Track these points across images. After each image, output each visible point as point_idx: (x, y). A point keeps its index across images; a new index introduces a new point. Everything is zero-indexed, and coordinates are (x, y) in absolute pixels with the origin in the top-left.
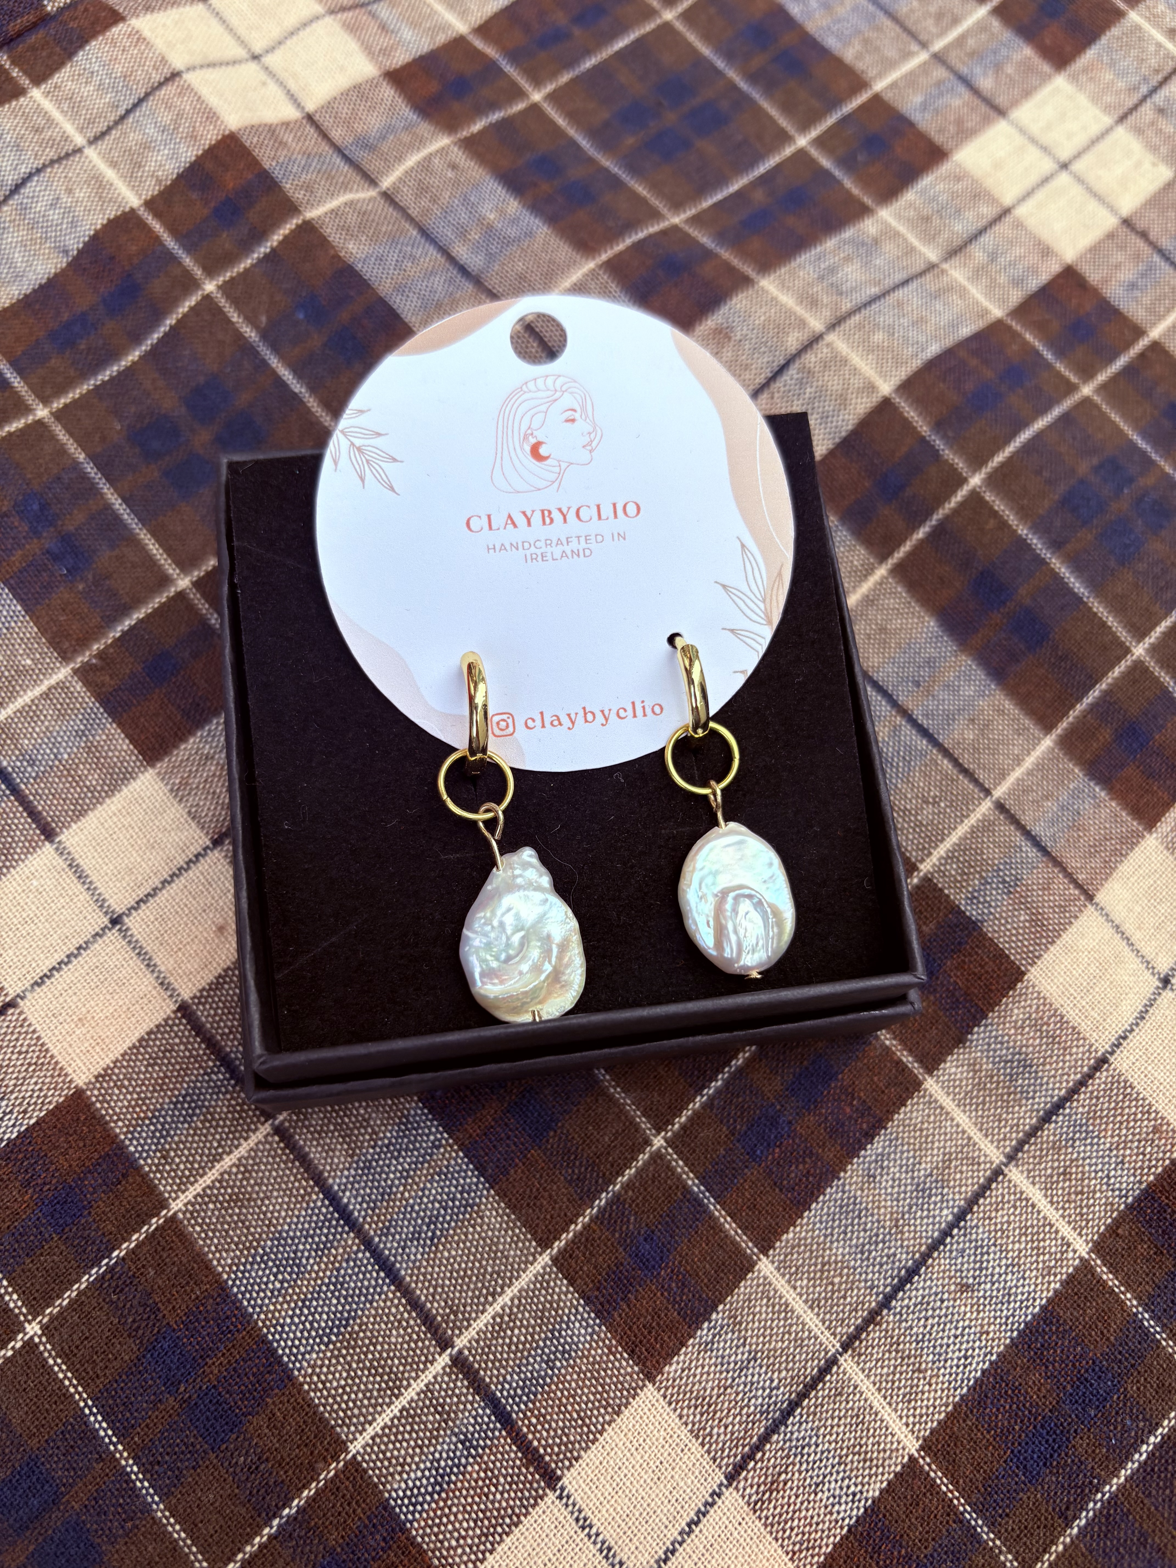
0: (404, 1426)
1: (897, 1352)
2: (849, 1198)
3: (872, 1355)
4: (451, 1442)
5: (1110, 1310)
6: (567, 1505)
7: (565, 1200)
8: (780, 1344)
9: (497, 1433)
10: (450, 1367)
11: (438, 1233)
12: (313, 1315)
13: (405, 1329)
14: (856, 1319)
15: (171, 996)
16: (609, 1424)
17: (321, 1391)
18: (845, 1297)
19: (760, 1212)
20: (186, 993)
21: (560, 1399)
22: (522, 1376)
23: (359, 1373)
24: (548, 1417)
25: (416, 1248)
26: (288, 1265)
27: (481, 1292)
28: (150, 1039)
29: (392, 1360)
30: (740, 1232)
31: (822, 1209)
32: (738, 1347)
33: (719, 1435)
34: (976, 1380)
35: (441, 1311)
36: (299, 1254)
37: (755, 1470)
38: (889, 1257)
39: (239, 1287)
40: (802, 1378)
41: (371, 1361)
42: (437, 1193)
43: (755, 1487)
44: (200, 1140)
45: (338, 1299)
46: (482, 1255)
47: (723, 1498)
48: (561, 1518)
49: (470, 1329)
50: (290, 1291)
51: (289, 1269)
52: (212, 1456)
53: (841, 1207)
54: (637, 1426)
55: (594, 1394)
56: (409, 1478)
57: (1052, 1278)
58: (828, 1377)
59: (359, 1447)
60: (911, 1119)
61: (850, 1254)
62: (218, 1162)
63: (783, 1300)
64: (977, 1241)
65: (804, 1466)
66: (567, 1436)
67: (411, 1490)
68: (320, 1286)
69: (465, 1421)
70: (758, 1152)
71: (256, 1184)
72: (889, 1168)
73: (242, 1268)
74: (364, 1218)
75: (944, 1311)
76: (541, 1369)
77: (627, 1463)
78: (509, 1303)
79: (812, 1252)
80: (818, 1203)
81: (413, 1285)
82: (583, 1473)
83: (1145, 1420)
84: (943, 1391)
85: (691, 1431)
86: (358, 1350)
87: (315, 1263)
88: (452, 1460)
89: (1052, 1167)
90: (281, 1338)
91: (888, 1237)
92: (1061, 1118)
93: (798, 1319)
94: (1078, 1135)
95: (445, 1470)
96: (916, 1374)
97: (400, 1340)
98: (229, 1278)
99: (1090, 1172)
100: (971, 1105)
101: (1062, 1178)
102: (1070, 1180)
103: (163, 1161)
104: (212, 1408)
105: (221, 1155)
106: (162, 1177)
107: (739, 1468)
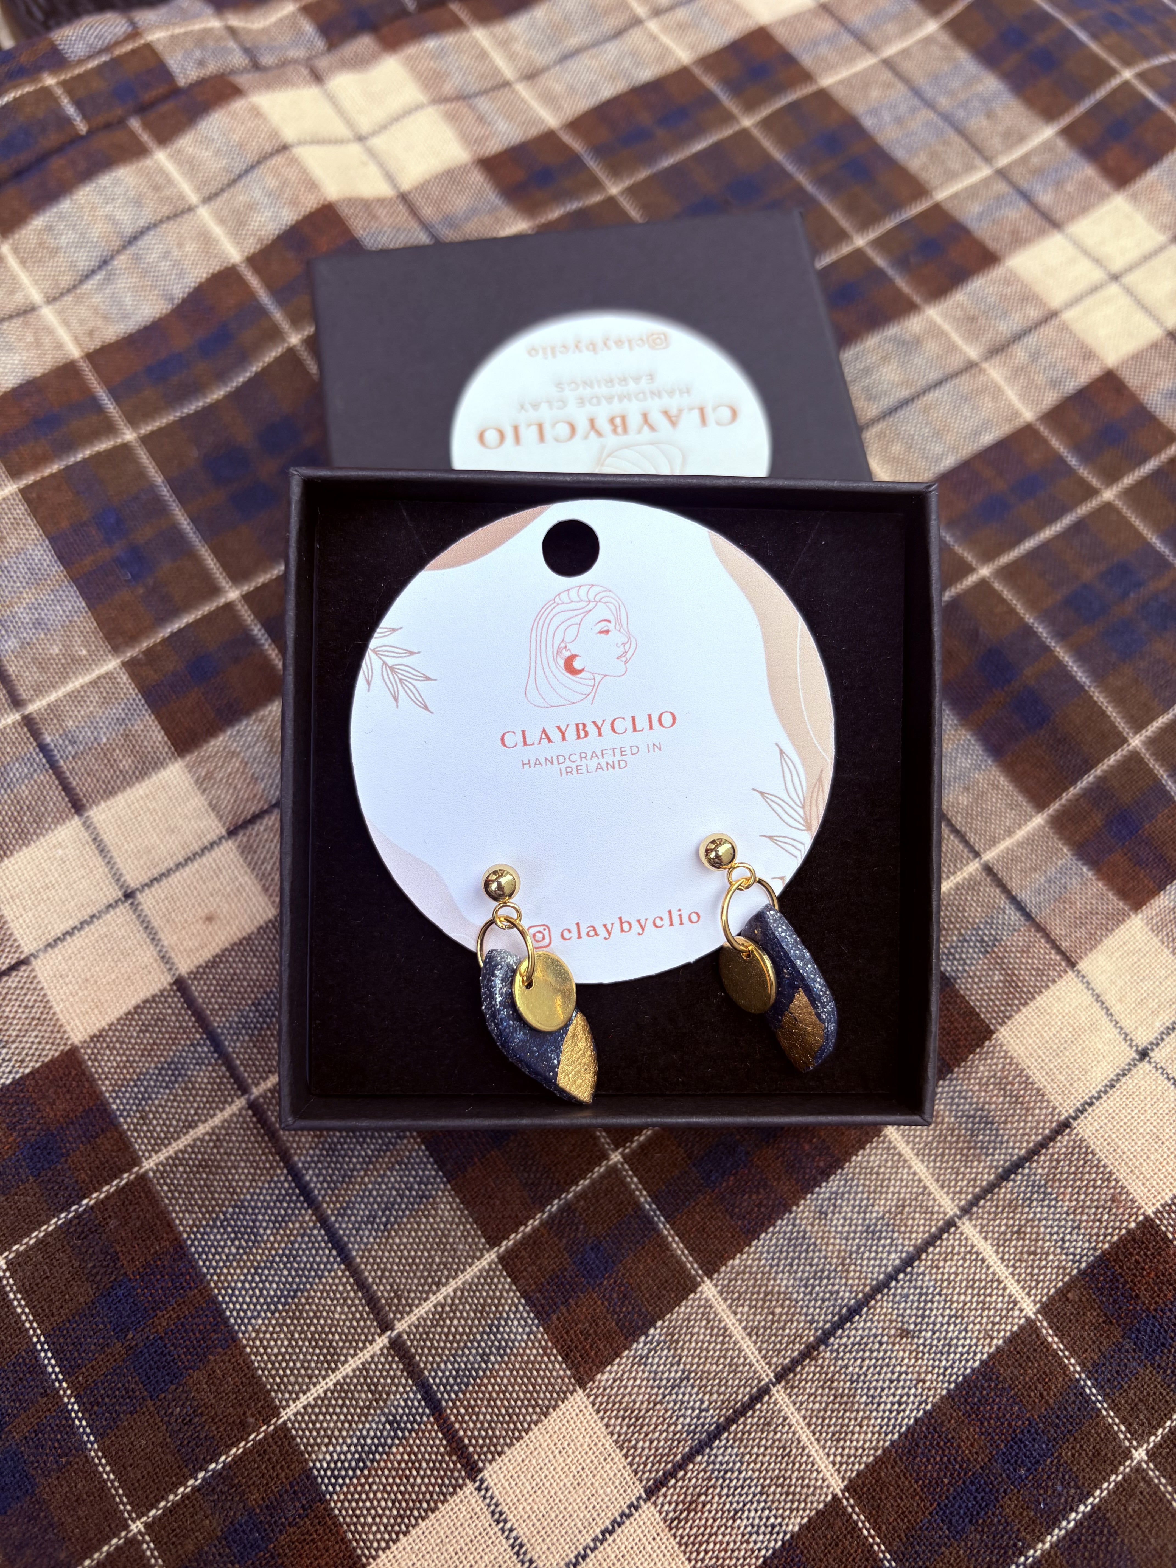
0: (336, 1400)
1: (830, 1389)
2: (799, 1232)
3: (805, 1389)
4: (380, 1421)
5: (1051, 1373)
6: (484, 1498)
7: (518, 1202)
8: (714, 1367)
9: (425, 1419)
10: (388, 1349)
11: (392, 1219)
12: (263, 1282)
13: (349, 1307)
14: (793, 1351)
15: (170, 969)
16: (536, 1424)
17: (261, 1355)
18: (784, 1329)
19: (709, 1236)
20: (184, 967)
21: (490, 1393)
22: (456, 1366)
23: (300, 1343)
24: (477, 1409)
25: (370, 1231)
26: (245, 1233)
27: (426, 1280)
28: (145, 1007)
29: (333, 1335)
30: (686, 1252)
31: (771, 1240)
32: (672, 1365)
33: (643, 1449)
34: (909, 1427)
35: (386, 1294)
36: (258, 1224)
37: (674, 1487)
38: (832, 1294)
39: (196, 1248)
40: (732, 1403)
41: (313, 1334)
42: (396, 1181)
43: (673, 1505)
44: (179, 1107)
45: (289, 1270)
46: (431, 1245)
47: (640, 1511)
48: (478, 1509)
49: (412, 1315)
50: (245, 1257)
51: (246, 1237)
52: (150, 1403)
53: (790, 1240)
54: (563, 1429)
55: (524, 1393)
56: (335, 1451)
57: (995, 1334)
58: (758, 1406)
59: (290, 1414)
60: (868, 1162)
61: (793, 1286)
62: (193, 1128)
63: (723, 1324)
64: (922, 1288)
65: (725, 1491)
66: (493, 1430)
67: (336, 1463)
68: (273, 1257)
69: (396, 1403)
70: (713, 1178)
71: (226, 1153)
72: (841, 1207)
73: (202, 1230)
74: (324, 1197)
75: (882, 1354)
76: (475, 1361)
77: (549, 1465)
78: (452, 1294)
79: (756, 1280)
80: (767, 1233)
81: (363, 1266)
82: (504, 1468)
83: (1077, 1487)
84: (873, 1434)
85: (616, 1442)
86: (302, 1321)
87: (272, 1234)
88: (379, 1439)
89: (1006, 1225)
90: (231, 1301)
91: (833, 1274)
92: (1019, 1177)
93: (735, 1344)
94: (1035, 1196)
95: (370, 1448)
96: (848, 1414)
97: (343, 1317)
98: (189, 1238)
99: (1045, 1234)
100: (930, 1155)
101: (1015, 1236)
102: (1024, 1239)
103: (142, 1122)
104: (156, 1358)
105: (196, 1123)
106: (139, 1136)
107: (660, 1484)
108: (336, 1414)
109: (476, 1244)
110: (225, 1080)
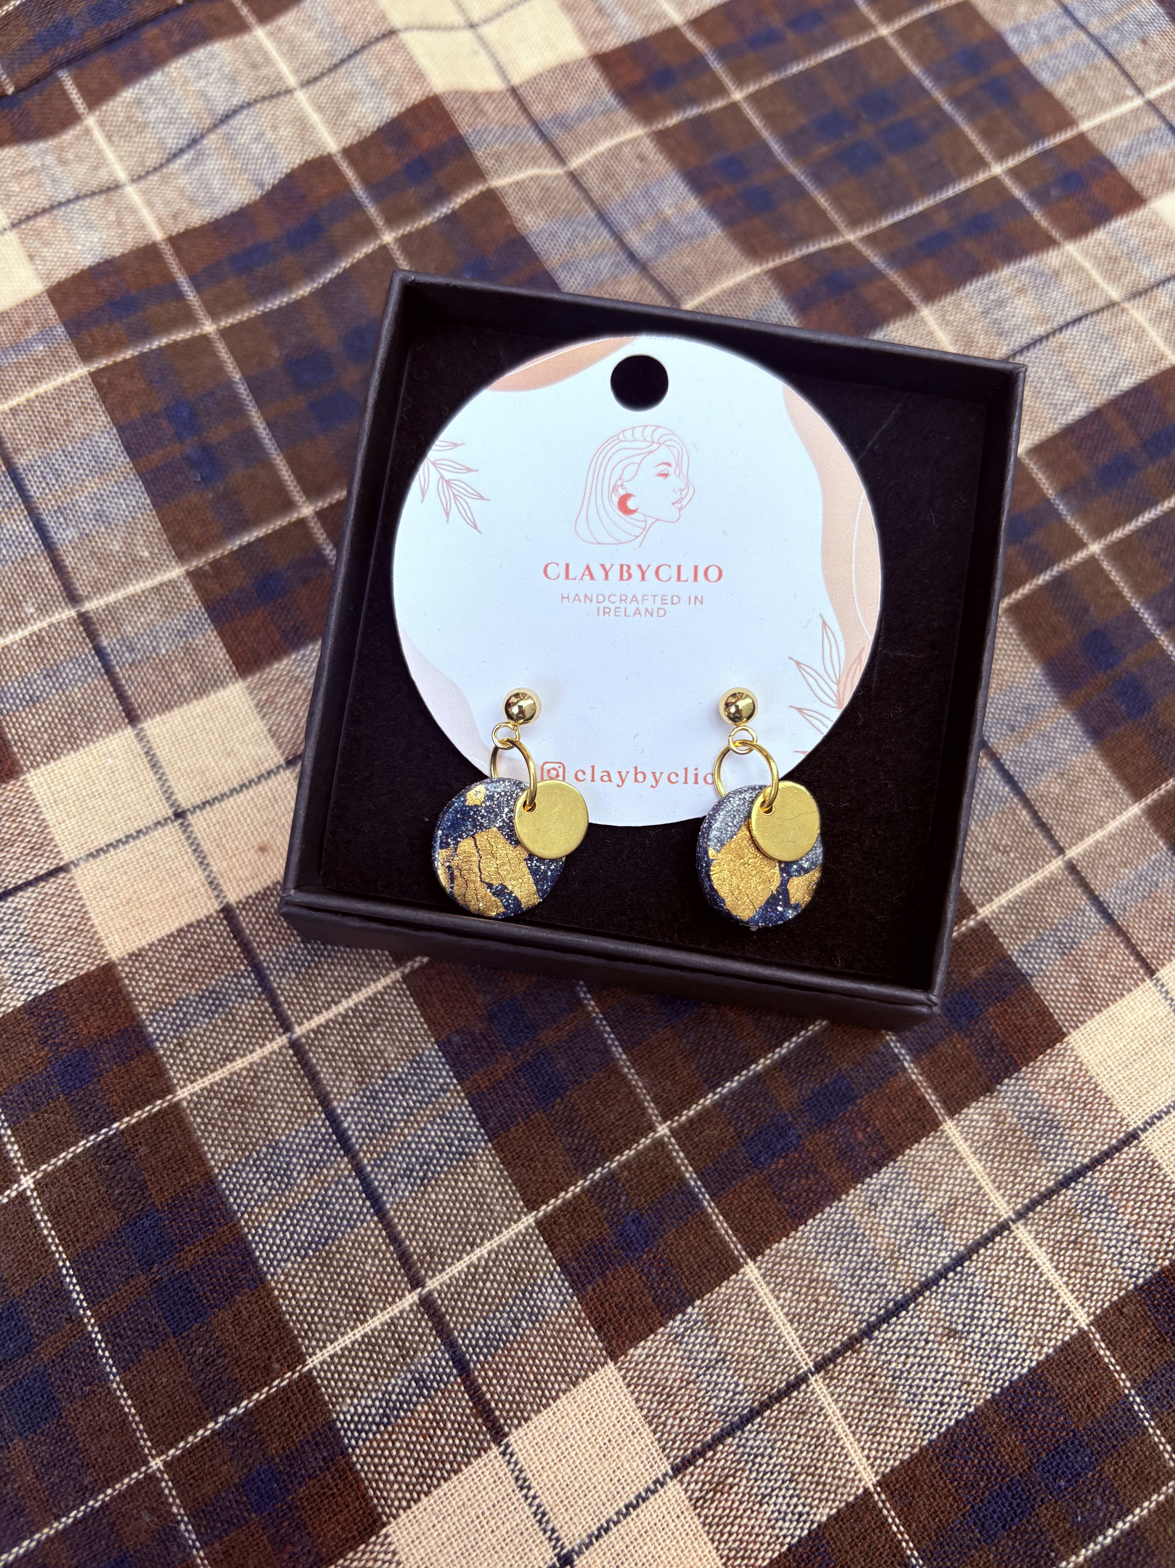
0: (363, 1353)
1: (871, 1383)
2: (847, 1221)
3: (844, 1381)
4: (406, 1377)
5: (1102, 1387)
6: (509, 1463)
7: (560, 1167)
8: (752, 1351)
10: (417, 1306)
11: (430, 1174)
12: (295, 1226)
13: (380, 1261)
14: (835, 1342)
15: (217, 896)
16: (564, 1392)
17: (289, 1301)
18: (828, 1318)
19: (754, 1217)
20: (233, 896)
21: (520, 1359)
22: (487, 1328)
23: (330, 1291)
24: (505, 1373)
25: (406, 1184)
26: (278, 1174)
27: (460, 1240)
28: (188, 931)
29: (363, 1286)
30: (730, 1232)
31: (818, 1226)
32: (708, 1346)
33: (673, 1426)
34: (948, 1429)
35: (418, 1250)
36: (292, 1167)
37: (702, 1467)
38: (878, 1287)
39: (227, 1184)
40: (768, 1389)
41: (343, 1283)
42: (436, 1135)
43: (700, 1484)
44: (217, 1038)
45: (321, 1217)
46: (468, 1204)
47: (666, 1487)
48: (501, 1474)
49: (444, 1273)
50: (277, 1199)
51: (279, 1178)
52: (172, 1340)
53: (838, 1228)
54: (592, 1400)
55: (554, 1360)
56: (359, 1404)
57: (1046, 1342)
58: (795, 1394)
59: (316, 1362)
60: (923, 1157)
62: (231, 1062)
63: (763, 1309)
64: (971, 1289)
65: (754, 1475)
66: (520, 1395)
67: (360, 1417)
69: (423, 1361)
70: (762, 1160)
71: (263, 1091)
72: (892, 1200)
73: (234, 1167)
74: (361, 1146)
75: (927, 1352)
76: (506, 1325)
77: (575, 1434)
78: (486, 1256)
79: (801, 1266)
80: (815, 1220)
81: (397, 1218)
82: (530, 1435)
83: (1116, 1503)
84: (911, 1432)
85: (646, 1417)
86: (332, 1269)
87: (305, 1178)
88: (404, 1396)
89: (1063, 1233)
90: (261, 1241)
91: (880, 1267)
92: (1080, 1186)
93: (776, 1330)
94: (1095, 1207)
95: (395, 1405)
96: (887, 1410)
97: (374, 1269)
98: (221, 1175)
99: (1102, 1246)
100: (988, 1155)
101: (1072, 1245)
102: (1080, 1249)
103: (178, 1048)
104: (181, 1294)
105: (234, 1056)
106: (174, 1063)
107: (688, 1462)
108: (362, 1366)
109: (514, 1207)
110: (267, 1016)
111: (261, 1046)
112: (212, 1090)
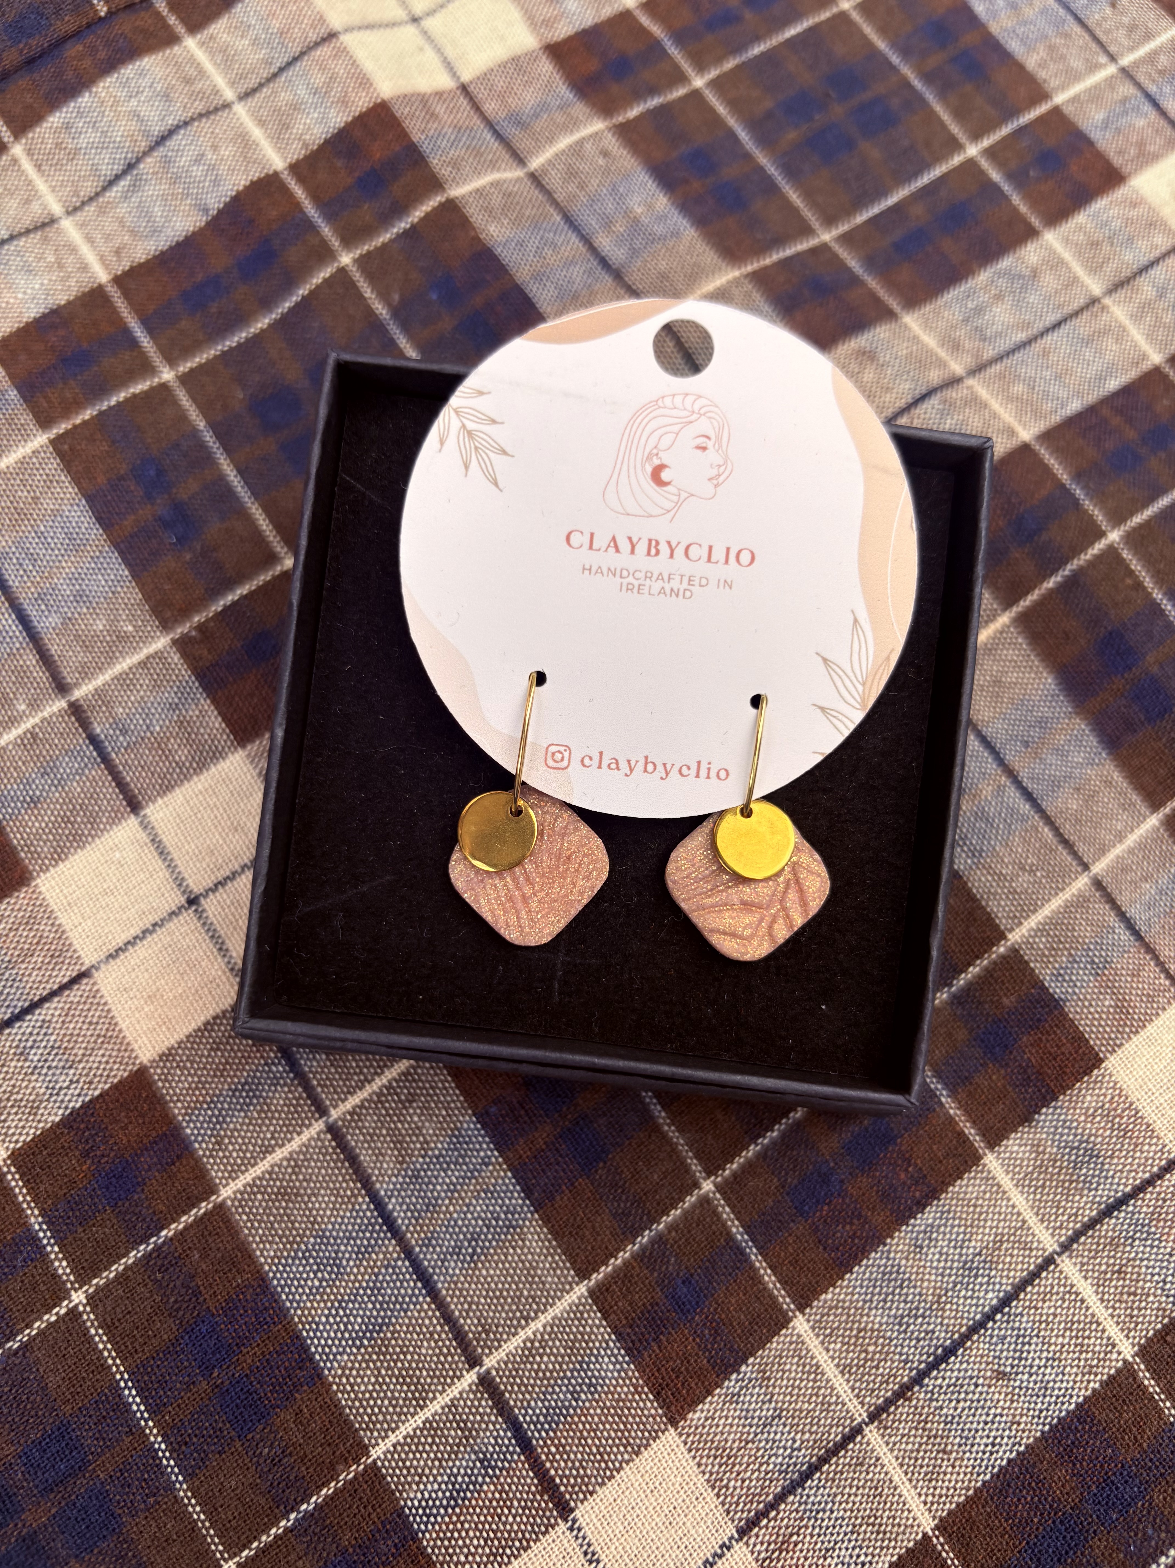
0: (425, 1438)
1: (924, 1430)
2: (893, 1266)
3: (898, 1429)
4: (470, 1459)
5: (1147, 1416)
6: (577, 1538)
7: (608, 1232)
8: (806, 1405)
10: (476, 1385)
12: (348, 1316)
13: (436, 1342)
14: (887, 1391)
16: (627, 1462)
17: (348, 1393)
18: (877, 1368)
19: (801, 1268)
21: (581, 1432)
22: (547, 1403)
23: (388, 1380)
24: (568, 1448)
25: (456, 1262)
26: (328, 1264)
27: (514, 1314)
28: (216, 1022)
29: (421, 1371)
30: (778, 1285)
31: (864, 1273)
32: (764, 1403)
33: (735, 1488)
34: (1001, 1468)
35: (473, 1328)
36: (340, 1255)
37: (767, 1527)
38: (927, 1333)
39: (278, 1280)
40: (825, 1443)
41: (400, 1370)
42: (482, 1210)
43: (766, 1545)
44: (254, 1130)
45: (373, 1303)
46: (519, 1277)
47: (732, 1551)
48: (570, 1550)
49: (500, 1350)
51: (329, 1269)
52: (238, 1444)
53: (884, 1274)
54: (655, 1469)
55: (615, 1431)
56: (425, 1489)
57: (1092, 1377)
58: (851, 1446)
59: (380, 1453)
60: (966, 1193)
62: (270, 1154)
63: (814, 1362)
64: (1019, 1330)
65: (817, 1530)
66: (584, 1469)
67: (427, 1501)
68: (357, 1289)
69: (486, 1440)
70: (807, 1207)
71: (305, 1180)
72: (937, 1240)
73: (283, 1261)
74: (407, 1227)
75: (977, 1396)
76: (566, 1399)
77: (641, 1504)
78: (541, 1329)
79: (849, 1316)
80: (860, 1266)
81: (449, 1299)
82: (596, 1508)
83: (1167, 1531)
84: (965, 1474)
85: (708, 1481)
86: (388, 1357)
87: (355, 1265)
88: (469, 1477)
89: (1107, 1263)
90: (315, 1336)
91: (928, 1312)
92: (1123, 1214)
93: (827, 1382)
94: (1138, 1235)
95: (461, 1486)
96: (941, 1455)
97: (430, 1352)
98: (271, 1270)
99: (1146, 1274)
100: (1030, 1186)
101: (1116, 1276)
102: (1124, 1279)
103: (217, 1147)
104: (243, 1397)
105: (273, 1147)
106: (215, 1163)
107: (753, 1523)
108: (426, 1452)
109: (566, 1277)
110: (302, 1102)
111: (299, 1134)
112: (255, 1185)
